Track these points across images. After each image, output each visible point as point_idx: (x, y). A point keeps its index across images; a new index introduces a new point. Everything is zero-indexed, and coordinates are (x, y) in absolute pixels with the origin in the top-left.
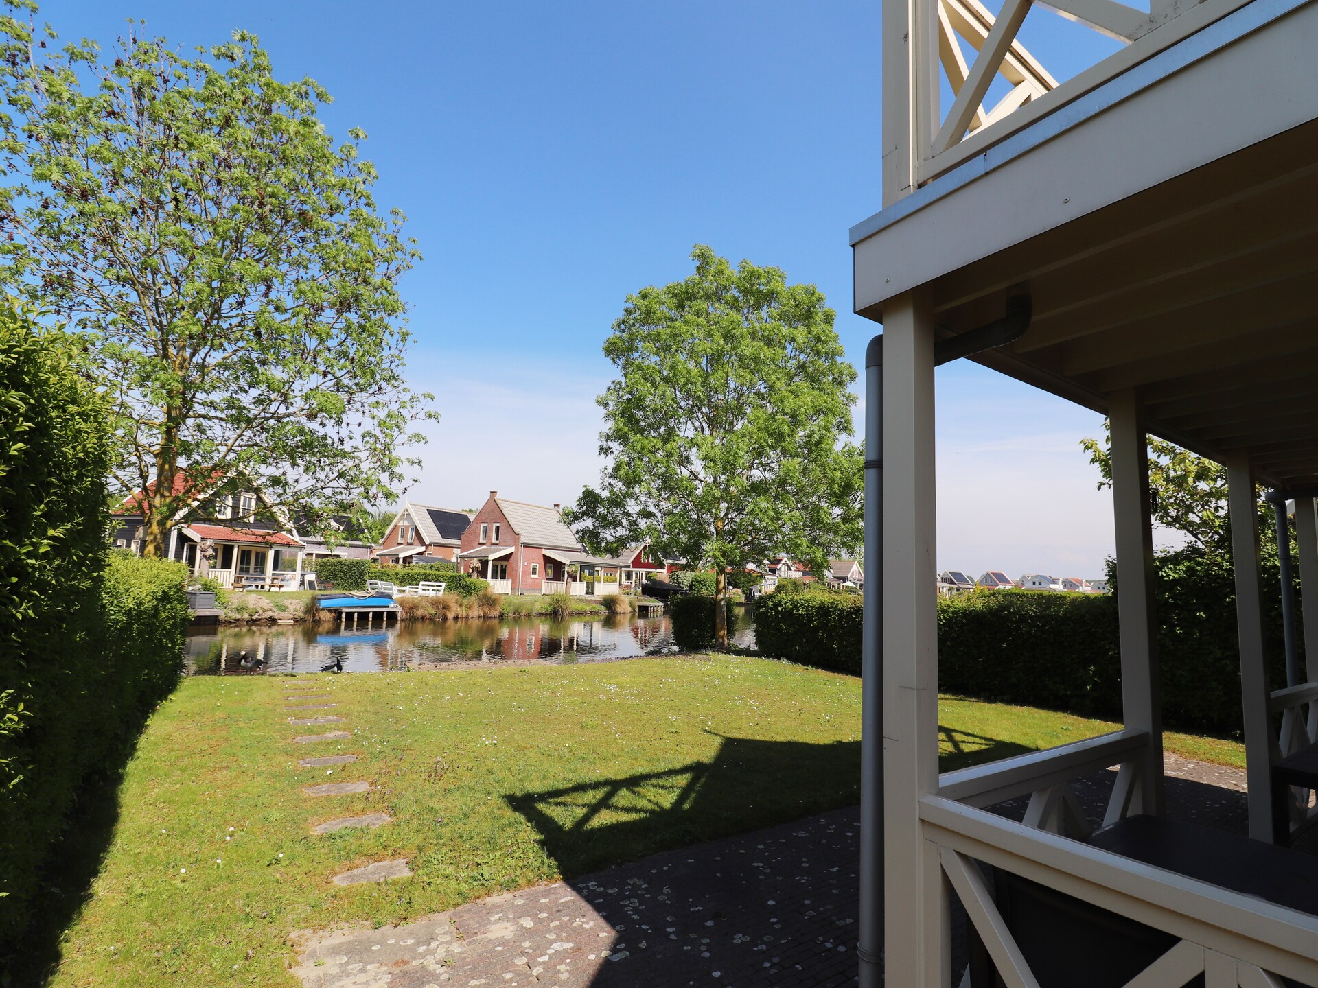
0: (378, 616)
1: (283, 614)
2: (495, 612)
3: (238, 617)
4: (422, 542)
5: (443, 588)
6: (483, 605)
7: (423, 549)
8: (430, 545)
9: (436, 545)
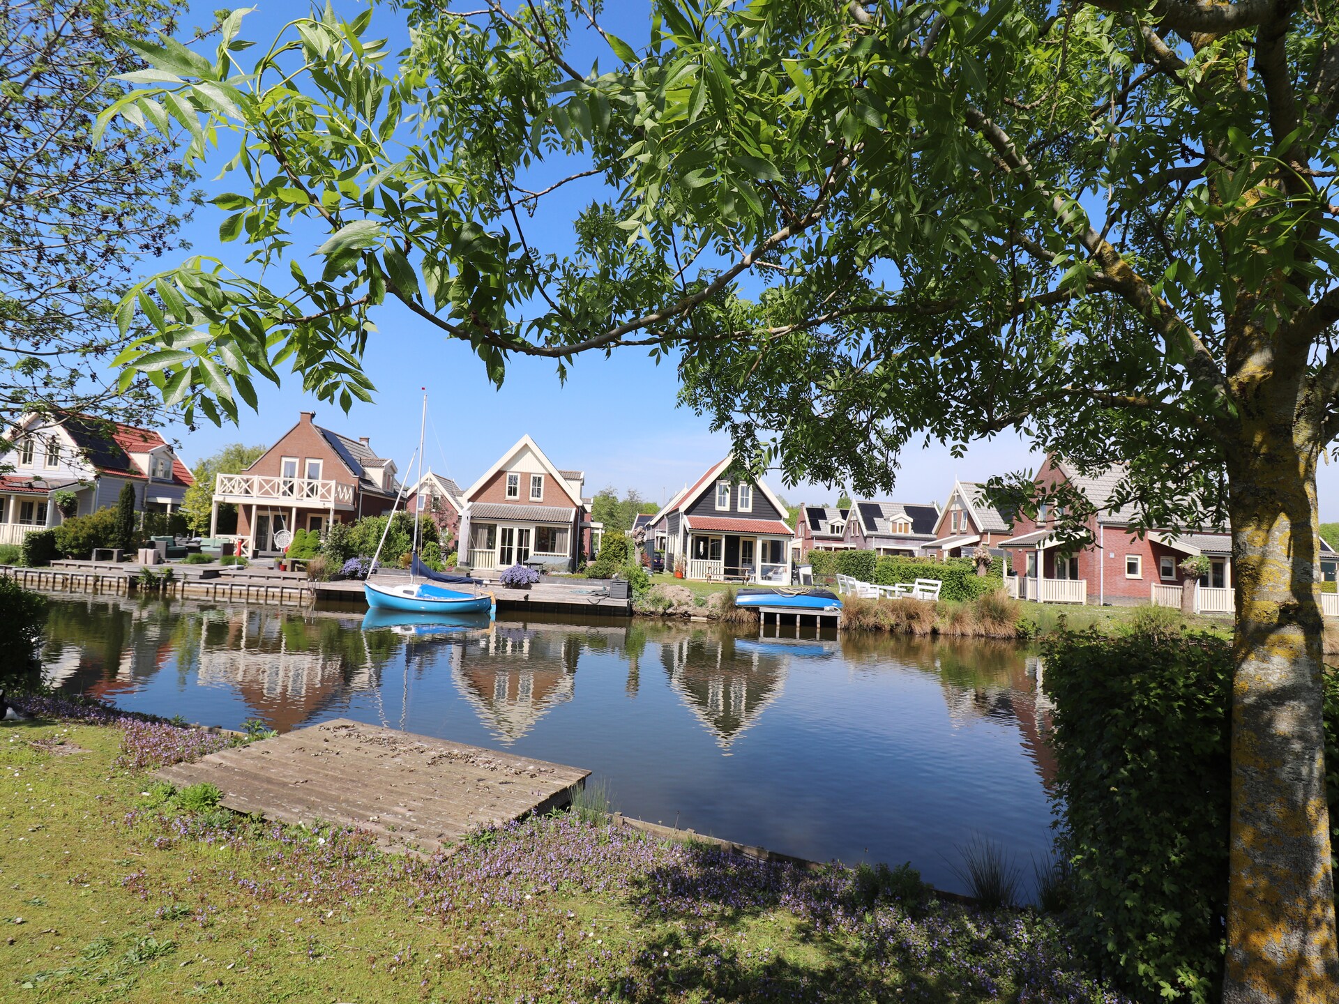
0: (808, 621)
1: (699, 610)
2: (1008, 629)
3: (652, 609)
4: (976, 530)
5: (938, 589)
6: (983, 617)
7: (977, 538)
8: (985, 532)
9: (994, 533)
